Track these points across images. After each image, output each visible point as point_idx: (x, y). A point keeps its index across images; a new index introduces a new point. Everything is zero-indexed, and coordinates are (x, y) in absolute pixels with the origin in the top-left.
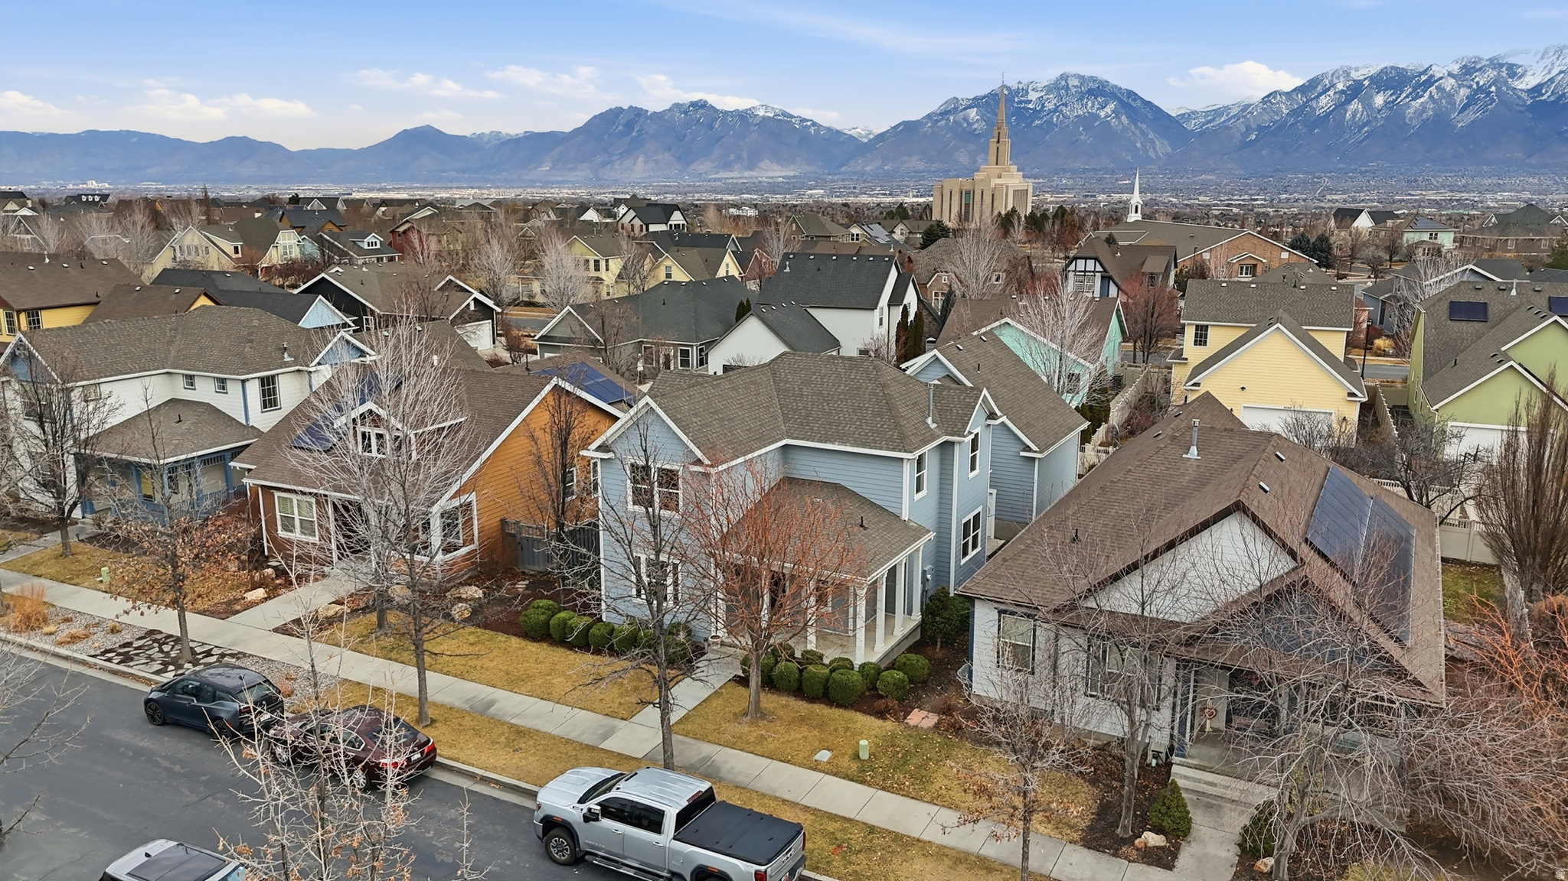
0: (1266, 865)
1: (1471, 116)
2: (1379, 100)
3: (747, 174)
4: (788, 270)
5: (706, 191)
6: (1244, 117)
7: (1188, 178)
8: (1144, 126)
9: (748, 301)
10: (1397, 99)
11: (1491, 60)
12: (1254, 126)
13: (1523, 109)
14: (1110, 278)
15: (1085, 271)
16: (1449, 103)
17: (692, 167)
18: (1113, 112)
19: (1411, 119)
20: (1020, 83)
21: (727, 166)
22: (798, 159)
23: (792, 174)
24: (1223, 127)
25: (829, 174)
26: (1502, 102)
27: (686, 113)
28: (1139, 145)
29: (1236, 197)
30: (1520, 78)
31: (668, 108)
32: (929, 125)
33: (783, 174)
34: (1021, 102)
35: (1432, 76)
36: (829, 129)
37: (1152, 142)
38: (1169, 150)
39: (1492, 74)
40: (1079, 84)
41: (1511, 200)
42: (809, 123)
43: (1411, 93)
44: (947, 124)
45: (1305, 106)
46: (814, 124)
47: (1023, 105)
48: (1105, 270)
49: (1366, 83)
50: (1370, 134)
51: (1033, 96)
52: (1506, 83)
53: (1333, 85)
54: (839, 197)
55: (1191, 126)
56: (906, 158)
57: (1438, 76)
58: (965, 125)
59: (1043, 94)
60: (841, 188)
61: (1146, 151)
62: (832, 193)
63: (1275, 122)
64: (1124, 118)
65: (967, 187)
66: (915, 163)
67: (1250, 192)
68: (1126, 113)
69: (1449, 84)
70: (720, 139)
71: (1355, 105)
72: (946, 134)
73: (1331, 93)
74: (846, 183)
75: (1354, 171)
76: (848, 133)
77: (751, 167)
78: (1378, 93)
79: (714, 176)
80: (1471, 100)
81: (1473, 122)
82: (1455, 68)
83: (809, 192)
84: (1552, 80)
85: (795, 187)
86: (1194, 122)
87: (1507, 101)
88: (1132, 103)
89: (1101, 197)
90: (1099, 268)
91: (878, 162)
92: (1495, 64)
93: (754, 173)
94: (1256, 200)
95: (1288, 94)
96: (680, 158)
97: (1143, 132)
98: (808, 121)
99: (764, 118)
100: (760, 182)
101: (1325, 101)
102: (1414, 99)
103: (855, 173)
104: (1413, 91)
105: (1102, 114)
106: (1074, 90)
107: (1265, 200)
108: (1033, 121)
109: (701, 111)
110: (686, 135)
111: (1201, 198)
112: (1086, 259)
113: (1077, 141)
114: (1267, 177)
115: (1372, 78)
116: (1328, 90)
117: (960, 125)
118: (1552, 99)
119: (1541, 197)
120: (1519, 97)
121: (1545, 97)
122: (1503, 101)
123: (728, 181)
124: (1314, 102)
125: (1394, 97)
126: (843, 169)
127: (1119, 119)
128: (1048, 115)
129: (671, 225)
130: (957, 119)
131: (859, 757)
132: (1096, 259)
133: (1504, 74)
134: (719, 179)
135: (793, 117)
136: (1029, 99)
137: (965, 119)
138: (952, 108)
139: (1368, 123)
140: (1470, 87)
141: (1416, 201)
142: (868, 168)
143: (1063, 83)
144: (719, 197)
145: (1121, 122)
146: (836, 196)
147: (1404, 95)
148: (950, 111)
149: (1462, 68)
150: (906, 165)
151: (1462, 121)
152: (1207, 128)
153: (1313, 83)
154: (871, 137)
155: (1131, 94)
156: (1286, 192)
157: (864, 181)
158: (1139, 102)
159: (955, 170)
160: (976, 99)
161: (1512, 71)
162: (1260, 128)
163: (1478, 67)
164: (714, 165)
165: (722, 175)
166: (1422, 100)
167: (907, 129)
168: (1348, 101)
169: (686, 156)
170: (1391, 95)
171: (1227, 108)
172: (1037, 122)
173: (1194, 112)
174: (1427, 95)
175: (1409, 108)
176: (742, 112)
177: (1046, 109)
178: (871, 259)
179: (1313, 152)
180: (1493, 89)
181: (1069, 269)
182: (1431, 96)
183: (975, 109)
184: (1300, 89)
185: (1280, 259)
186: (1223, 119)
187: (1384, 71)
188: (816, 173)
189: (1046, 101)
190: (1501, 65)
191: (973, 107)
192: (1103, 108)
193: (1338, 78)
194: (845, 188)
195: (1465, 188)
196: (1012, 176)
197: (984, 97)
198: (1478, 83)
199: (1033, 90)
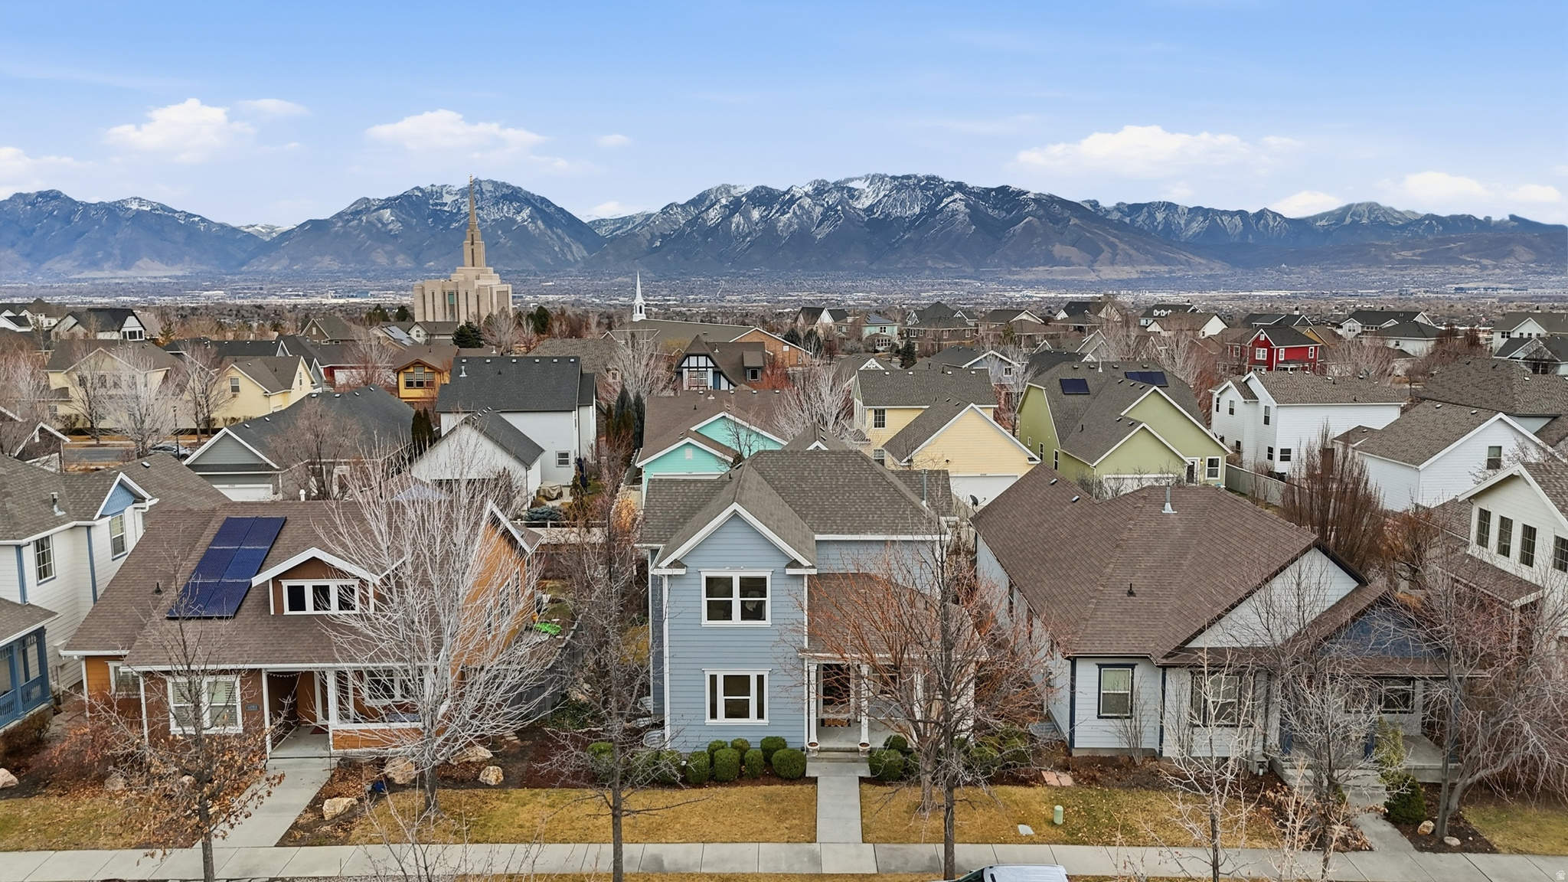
0: (1428, 828)
1: (826, 230)
2: (756, 214)
3: (122, 273)
4: (464, 375)
5: (69, 293)
6: (648, 225)
7: (606, 280)
8: (559, 231)
9: (425, 410)
10: (768, 215)
11: (835, 184)
12: (657, 234)
13: (862, 224)
14: (721, 373)
15: (698, 367)
16: (808, 218)
17: (46, 265)
18: (529, 217)
19: (782, 231)
20: (432, 185)
21: (95, 264)
22: (187, 258)
23: (180, 273)
24: (631, 235)
25: (226, 275)
26: (847, 219)
27: (33, 205)
28: (557, 249)
29: (651, 298)
30: (857, 199)
31: (7, 198)
32: (340, 224)
33: (169, 274)
34: (436, 204)
35: (793, 196)
36: (222, 226)
37: (569, 247)
38: (585, 254)
39: (837, 195)
40: (493, 189)
41: (864, 299)
42: (197, 219)
43: (779, 209)
44: (359, 225)
45: (697, 217)
46: (203, 220)
47: (439, 208)
48: (716, 366)
49: (744, 199)
50: (752, 244)
51: (448, 199)
52: (848, 204)
53: (718, 201)
54: (243, 298)
55: (602, 232)
56: (318, 258)
57: (798, 195)
58: (380, 225)
59: (457, 197)
60: (244, 289)
61: (564, 255)
62: (234, 293)
63: (675, 231)
64: (539, 222)
65: (450, 288)
66: (327, 262)
67: (662, 293)
68: (541, 218)
69: (807, 202)
70: (82, 234)
71: (737, 219)
72: (359, 235)
73: (717, 206)
74: (249, 284)
75: (744, 275)
76: (246, 230)
77: (125, 265)
78: (754, 208)
79: (78, 276)
80: (825, 217)
81: (828, 235)
82: (809, 189)
83: (205, 293)
84: (880, 202)
85: (186, 288)
86: (604, 229)
87: (851, 218)
88: (546, 209)
89: (529, 298)
90: (710, 364)
91: (285, 262)
92: (839, 186)
93: (131, 273)
94: (669, 300)
95: (683, 206)
96: (28, 255)
97: (559, 237)
98: (195, 216)
99: (138, 212)
100: (140, 283)
101: (713, 214)
102: (782, 215)
103: (258, 273)
104: (781, 207)
105: (519, 219)
106: (488, 195)
107: (676, 300)
108: (450, 224)
109: (54, 203)
110: (34, 230)
111: (621, 299)
112: (698, 355)
113: (497, 243)
114: (675, 280)
115: (747, 195)
116: (715, 204)
117: (374, 225)
118: (882, 217)
119: (885, 296)
120: (858, 215)
121: (877, 215)
122: (849, 219)
123: (97, 282)
124: (705, 214)
125: (767, 212)
126: (244, 268)
127: (535, 223)
128: (465, 217)
129: (125, 333)
130: (371, 219)
131: (1055, 824)
132: (707, 356)
133: (846, 196)
134: (85, 280)
135: (176, 212)
136: (444, 201)
137: (380, 220)
138: (362, 209)
139: (750, 233)
140: (823, 205)
141: (795, 300)
142: (274, 268)
143: (477, 187)
144: (88, 299)
145: (537, 227)
146: (239, 298)
147: (774, 211)
148: (361, 211)
149: (814, 190)
150: (318, 265)
151: (821, 233)
152: (617, 235)
153: (701, 198)
154: (274, 235)
155: (543, 200)
156: (692, 293)
157: (272, 282)
158: (553, 209)
159: (374, 271)
160: (388, 199)
161: (852, 193)
162: (663, 236)
163: (826, 189)
164: (76, 263)
165: (87, 274)
166: (788, 216)
167: (315, 228)
168: (732, 215)
169: (37, 254)
170: (764, 211)
171: (632, 218)
172: (455, 225)
173: (603, 220)
174: (791, 211)
175: (779, 222)
176: (110, 204)
177: (463, 212)
178: (555, 360)
179: (710, 258)
180: (839, 208)
181: (683, 366)
182: (795, 213)
183: (389, 211)
184: (693, 203)
185: (783, 352)
186: (630, 227)
187: (756, 190)
188: (211, 273)
189: (462, 203)
190: (843, 188)
191: (386, 208)
192: (519, 213)
193: (721, 194)
194: (248, 289)
195: (829, 290)
196: (491, 278)
197: (397, 198)
198: (828, 202)
199: (447, 193)
